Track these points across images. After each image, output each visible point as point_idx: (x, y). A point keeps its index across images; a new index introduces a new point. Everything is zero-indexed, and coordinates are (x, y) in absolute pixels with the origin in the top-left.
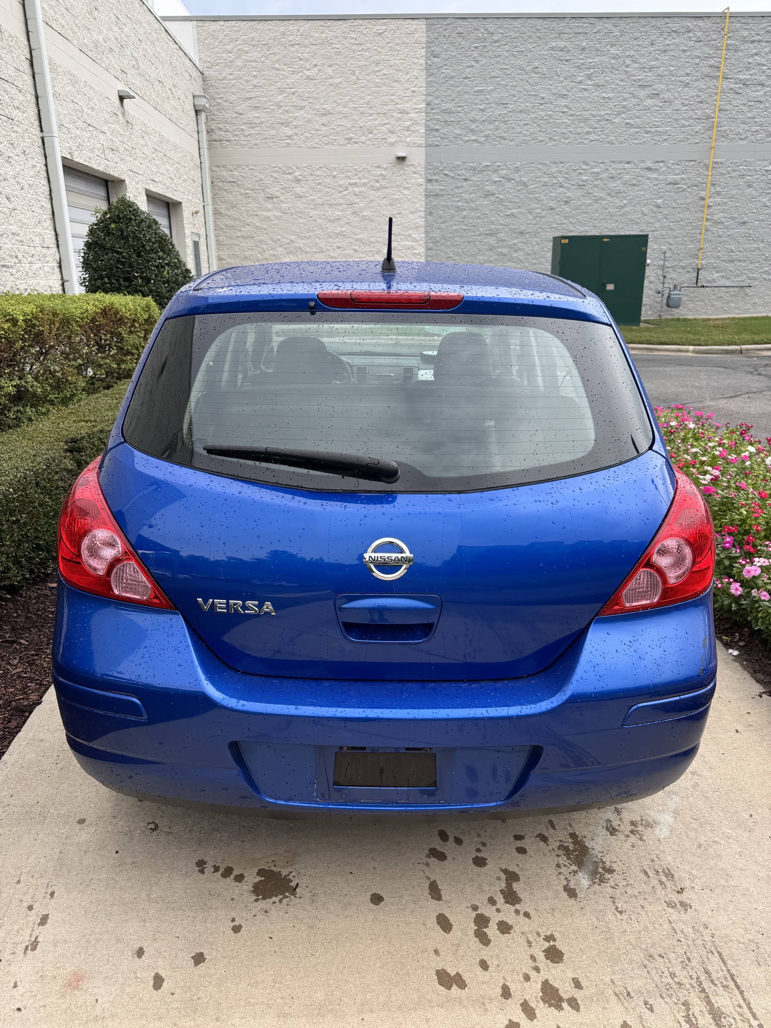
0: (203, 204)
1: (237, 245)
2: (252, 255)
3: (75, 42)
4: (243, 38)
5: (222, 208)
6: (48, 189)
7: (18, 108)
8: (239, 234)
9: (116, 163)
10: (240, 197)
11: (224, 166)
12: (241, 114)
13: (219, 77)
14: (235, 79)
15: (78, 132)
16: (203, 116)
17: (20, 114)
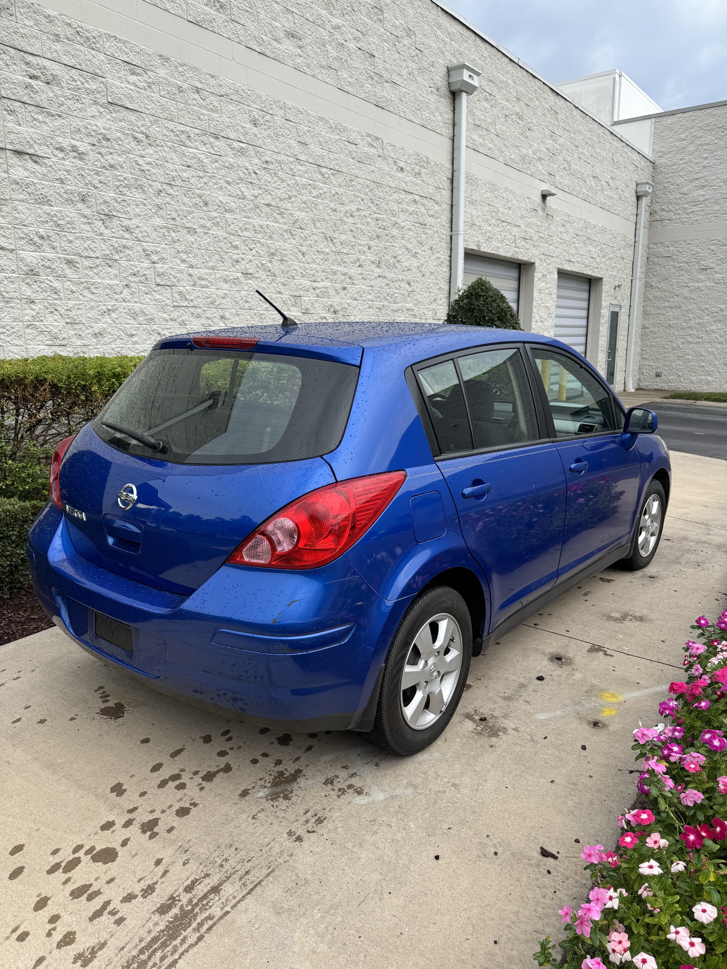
0: (631, 278)
1: (663, 315)
2: (677, 324)
3: (501, 159)
4: (699, 125)
5: (654, 281)
6: (448, 274)
7: (432, 216)
8: (667, 304)
9: (527, 249)
10: (673, 270)
11: (661, 243)
12: (686, 194)
13: (669, 164)
14: (685, 163)
15: (490, 228)
16: (645, 201)
17: (433, 220)
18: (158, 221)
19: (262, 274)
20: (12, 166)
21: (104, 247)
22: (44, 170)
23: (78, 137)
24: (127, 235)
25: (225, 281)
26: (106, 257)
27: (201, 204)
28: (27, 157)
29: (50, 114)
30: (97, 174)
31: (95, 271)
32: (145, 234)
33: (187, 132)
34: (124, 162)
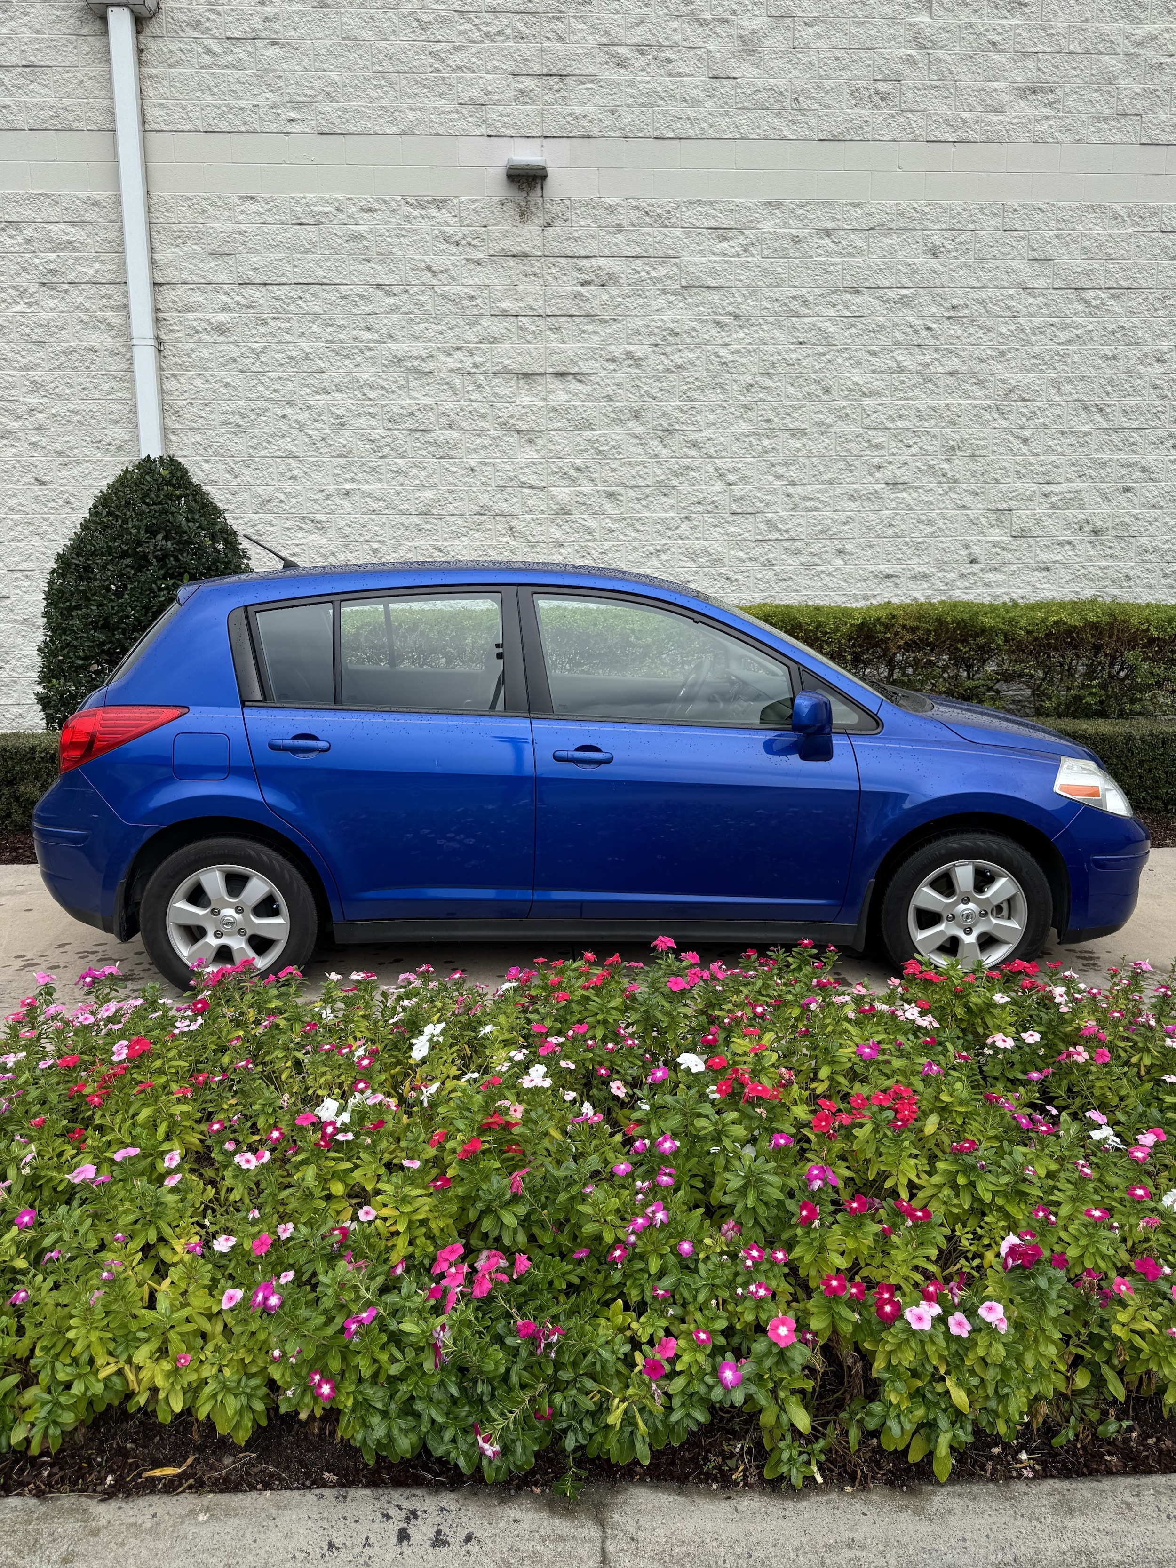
18: (743, 427)
19: (928, 481)
20: (552, 392)
21: (658, 472)
22: (589, 389)
23: (636, 339)
24: (693, 452)
25: (852, 498)
26: (659, 484)
27: (820, 392)
28: (570, 378)
29: (603, 321)
30: (658, 380)
31: (644, 503)
32: (720, 447)
33: (803, 296)
34: (698, 358)
